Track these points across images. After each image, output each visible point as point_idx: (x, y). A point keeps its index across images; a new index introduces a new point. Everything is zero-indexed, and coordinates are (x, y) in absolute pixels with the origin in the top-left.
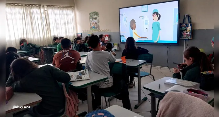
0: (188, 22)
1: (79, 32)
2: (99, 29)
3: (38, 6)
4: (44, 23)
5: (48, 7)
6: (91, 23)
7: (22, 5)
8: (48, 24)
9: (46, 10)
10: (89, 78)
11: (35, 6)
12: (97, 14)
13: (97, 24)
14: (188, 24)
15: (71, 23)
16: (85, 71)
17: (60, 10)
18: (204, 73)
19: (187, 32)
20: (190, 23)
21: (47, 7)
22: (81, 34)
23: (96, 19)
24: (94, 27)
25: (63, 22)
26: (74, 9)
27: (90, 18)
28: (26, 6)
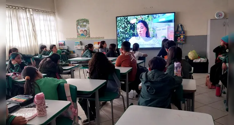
0: (181, 30)
1: (62, 40)
2: (89, 36)
3: (24, 9)
6: (79, 30)
8: (34, 30)
9: (32, 14)
11: (21, 9)
12: (87, 21)
13: (87, 32)
19: (180, 38)
20: (183, 31)
21: (33, 10)
22: (64, 42)
23: (85, 26)
24: (82, 35)
27: (77, 25)
28: (13, 8)
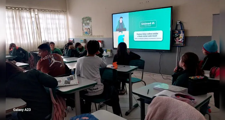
0: (180, 29)
1: (72, 37)
2: (92, 35)
3: (28, 9)
4: (35, 28)
5: (39, 11)
6: (84, 29)
7: (11, 8)
8: (38, 28)
9: (37, 14)
10: (78, 84)
11: (25, 10)
12: (89, 19)
13: (90, 30)
14: (180, 31)
15: (63, 28)
16: (74, 76)
17: (52, 15)
18: (192, 78)
19: (179, 39)
20: (183, 30)
22: (74, 39)
23: (88, 24)
24: (86, 33)
25: (54, 26)
26: (66, 14)
27: (83, 24)
28: (16, 9)
